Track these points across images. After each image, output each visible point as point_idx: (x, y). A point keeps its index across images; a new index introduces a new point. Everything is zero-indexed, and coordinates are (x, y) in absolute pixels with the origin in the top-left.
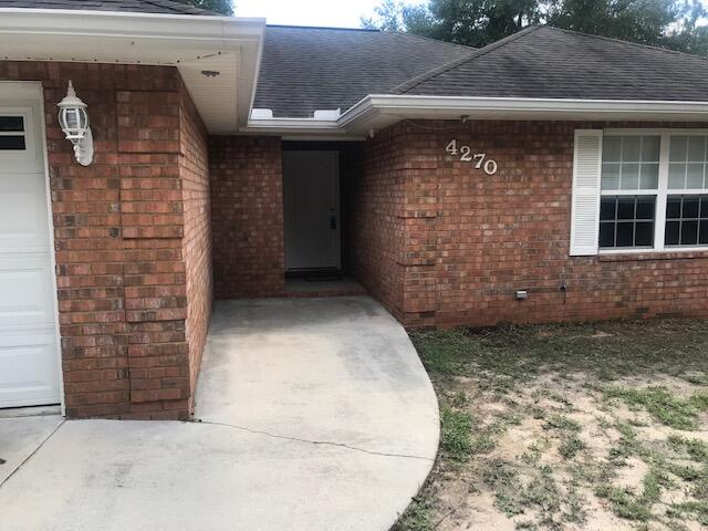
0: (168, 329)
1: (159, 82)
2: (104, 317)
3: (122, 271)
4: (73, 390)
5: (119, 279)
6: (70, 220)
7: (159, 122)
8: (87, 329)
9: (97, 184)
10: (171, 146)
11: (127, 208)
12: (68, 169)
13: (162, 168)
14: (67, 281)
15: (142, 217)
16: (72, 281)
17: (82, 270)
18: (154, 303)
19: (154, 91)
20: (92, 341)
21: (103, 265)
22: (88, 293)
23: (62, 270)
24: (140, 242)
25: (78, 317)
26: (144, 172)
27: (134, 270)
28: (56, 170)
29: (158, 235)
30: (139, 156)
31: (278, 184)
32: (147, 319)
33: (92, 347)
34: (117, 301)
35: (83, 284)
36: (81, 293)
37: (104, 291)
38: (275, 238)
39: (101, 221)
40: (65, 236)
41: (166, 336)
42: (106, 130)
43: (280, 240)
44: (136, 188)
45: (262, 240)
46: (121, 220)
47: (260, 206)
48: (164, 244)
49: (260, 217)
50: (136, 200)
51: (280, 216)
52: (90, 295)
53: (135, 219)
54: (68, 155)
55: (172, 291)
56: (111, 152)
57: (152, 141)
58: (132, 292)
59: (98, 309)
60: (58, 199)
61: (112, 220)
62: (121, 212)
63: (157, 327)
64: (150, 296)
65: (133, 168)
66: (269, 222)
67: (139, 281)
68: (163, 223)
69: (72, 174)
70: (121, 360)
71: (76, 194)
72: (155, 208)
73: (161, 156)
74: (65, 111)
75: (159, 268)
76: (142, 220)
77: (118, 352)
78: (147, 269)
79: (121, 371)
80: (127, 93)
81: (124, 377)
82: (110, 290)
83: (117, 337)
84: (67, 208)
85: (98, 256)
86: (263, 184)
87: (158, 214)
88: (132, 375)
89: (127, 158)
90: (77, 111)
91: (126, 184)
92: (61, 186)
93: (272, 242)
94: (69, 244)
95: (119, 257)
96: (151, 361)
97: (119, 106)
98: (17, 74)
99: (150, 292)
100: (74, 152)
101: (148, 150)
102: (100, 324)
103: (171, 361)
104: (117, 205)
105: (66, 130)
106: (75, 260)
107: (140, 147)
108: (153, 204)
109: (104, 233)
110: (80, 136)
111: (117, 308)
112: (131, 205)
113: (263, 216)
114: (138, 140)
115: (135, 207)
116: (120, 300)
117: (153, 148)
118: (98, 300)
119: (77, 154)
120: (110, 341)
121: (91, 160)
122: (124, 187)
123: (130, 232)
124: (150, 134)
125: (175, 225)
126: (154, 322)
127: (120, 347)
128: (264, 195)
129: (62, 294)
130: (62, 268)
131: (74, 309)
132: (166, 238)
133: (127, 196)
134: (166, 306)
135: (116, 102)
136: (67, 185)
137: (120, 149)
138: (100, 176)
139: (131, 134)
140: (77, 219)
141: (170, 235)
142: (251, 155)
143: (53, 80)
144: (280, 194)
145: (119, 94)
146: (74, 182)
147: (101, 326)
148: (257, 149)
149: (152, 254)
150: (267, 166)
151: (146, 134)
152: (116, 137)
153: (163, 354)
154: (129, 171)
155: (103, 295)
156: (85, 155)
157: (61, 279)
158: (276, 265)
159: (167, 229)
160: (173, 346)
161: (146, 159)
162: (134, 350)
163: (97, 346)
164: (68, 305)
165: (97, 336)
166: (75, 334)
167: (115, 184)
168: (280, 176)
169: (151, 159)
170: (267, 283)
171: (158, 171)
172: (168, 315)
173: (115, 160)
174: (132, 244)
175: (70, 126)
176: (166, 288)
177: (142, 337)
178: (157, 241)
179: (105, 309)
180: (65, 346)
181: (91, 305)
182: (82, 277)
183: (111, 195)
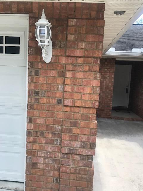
0: (83, 159)
1: (93, 14)
2: (49, 148)
3: (61, 123)
4: (30, 185)
5: (60, 128)
6: (37, 93)
7: (91, 38)
8: (40, 154)
9: (53, 73)
10: (97, 52)
11: (68, 88)
12: (38, 65)
13: (89, 66)
14: (32, 126)
15: (75, 95)
16: (35, 126)
17: (40, 121)
18: (77, 145)
19: (90, 19)
20: (42, 160)
21: (51, 120)
22: (42, 134)
23: (30, 120)
24: (73, 109)
25: (36, 146)
26: (79, 68)
27: (68, 124)
28: (32, 64)
29: (83, 105)
30: (78, 58)
31: (113, 76)
32: (72, 152)
33: (42, 163)
34: (57, 140)
35: (40, 129)
36: (39, 133)
37: (51, 134)
38: (109, 96)
39: (53, 94)
40: (33, 101)
41: (81, 163)
42: (60, 42)
43: (111, 97)
44: (74, 77)
45: (104, 96)
46: (64, 95)
47: (105, 84)
48: (86, 110)
49: (104, 88)
50: (73, 84)
51: (112, 88)
52: (43, 135)
53: (72, 95)
54: (39, 57)
55: (88, 139)
56: (62, 55)
57: (86, 50)
58: (66, 136)
59: (46, 143)
60: (31, 81)
61: (59, 95)
62: (64, 91)
63: (77, 157)
64: (75, 140)
65: (74, 66)
66: (108, 90)
67: (70, 131)
68: (87, 98)
69: (40, 67)
70: (56, 172)
71: (41, 79)
72: (83, 90)
73: (90, 59)
74: (39, 28)
75: (82, 124)
76: (75, 96)
77: (54, 168)
78: (75, 124)
79: (55, 178)
80: (74, 20)
81: (57, 182)
82: (54, 134)
83: (55, 160)
84: (36, 86)
85: (49, 114)
86: (107, 76)
87: (84, 94)
88: (61, 182)
89: (71, 59)
90: (46, 28)
91: (69, 75)
92: (33, 73)
93: (108, 98)
94: (35, 106)
95: (60, 116)
96: (72, 177)
97: (68, 28)
98: (16, 10)
99: (75, 138)
100: (42, 54)
101: (83, 55)
102: (47, 152)
103: (83, 178)
104: (62, 87)
105: (38, 40)
106: (37, 116)
107: (78, 53)
108: (82, 87)
109: (54, 101)
110: (46, 43)
111: (57, 144)
112: (70, 87)
113: (106, 88)
114: (78, 49)
115: (72, 89)
116: (59, 140)
117: (86, 54)
118: (47, 139)
119: (44, 55)
120: (51, 162)
121: (50, 60)
122: (67, 77)
123: (68, 102)
124: (85, 45)
125: (93, 100)
126: (76, 154)
127: (56, 166)
128: (107, 80)
129: (29, 133)
130: (30, 119)
131: (34, 142)
132: (88, 108)
133: (68, 82)
134: (83, 147)
135: (67, 26)
136: (37, 73)
137: (67, 54)
138: (55, 69)
139: (74, 45)
140: (40, 93)
141: (91, 106)
142: (104, 65)
143: (35, 13)
144: (113, 80)
145: (69, 20)
146: (41, 72)
147: (47, 153)
148: (106, 63)
149: (79, 116)
150: (109, 70)
151: (83, 45)
152: (66, 47)
153: (79, 174)
154: (71, 67)
155: (50, 136)
156: (47, 56)
157: (29, 125)
158: (109, 106)
159: (89, 102)
160: (85, 170)
161: (80, 60)
162: (63, 169)
163: (44, 163)
164: (31, 140)
165: (45, 158)
166: (34, 155)
167: (62, 74)
168: (114, 73)
169: (84, 61)
170: (105, 112)
171: (87, 68)
172: (84, 152)
173: (63, 60)
174: (68, 109)
175: (41, 38)
176: (85, 136)
177: (68, 162)
178: (82, 109)
179: (50, 144)
180: (28, 161)
181: (43, 141)
182: (40, 125)
183: (59, 81)
